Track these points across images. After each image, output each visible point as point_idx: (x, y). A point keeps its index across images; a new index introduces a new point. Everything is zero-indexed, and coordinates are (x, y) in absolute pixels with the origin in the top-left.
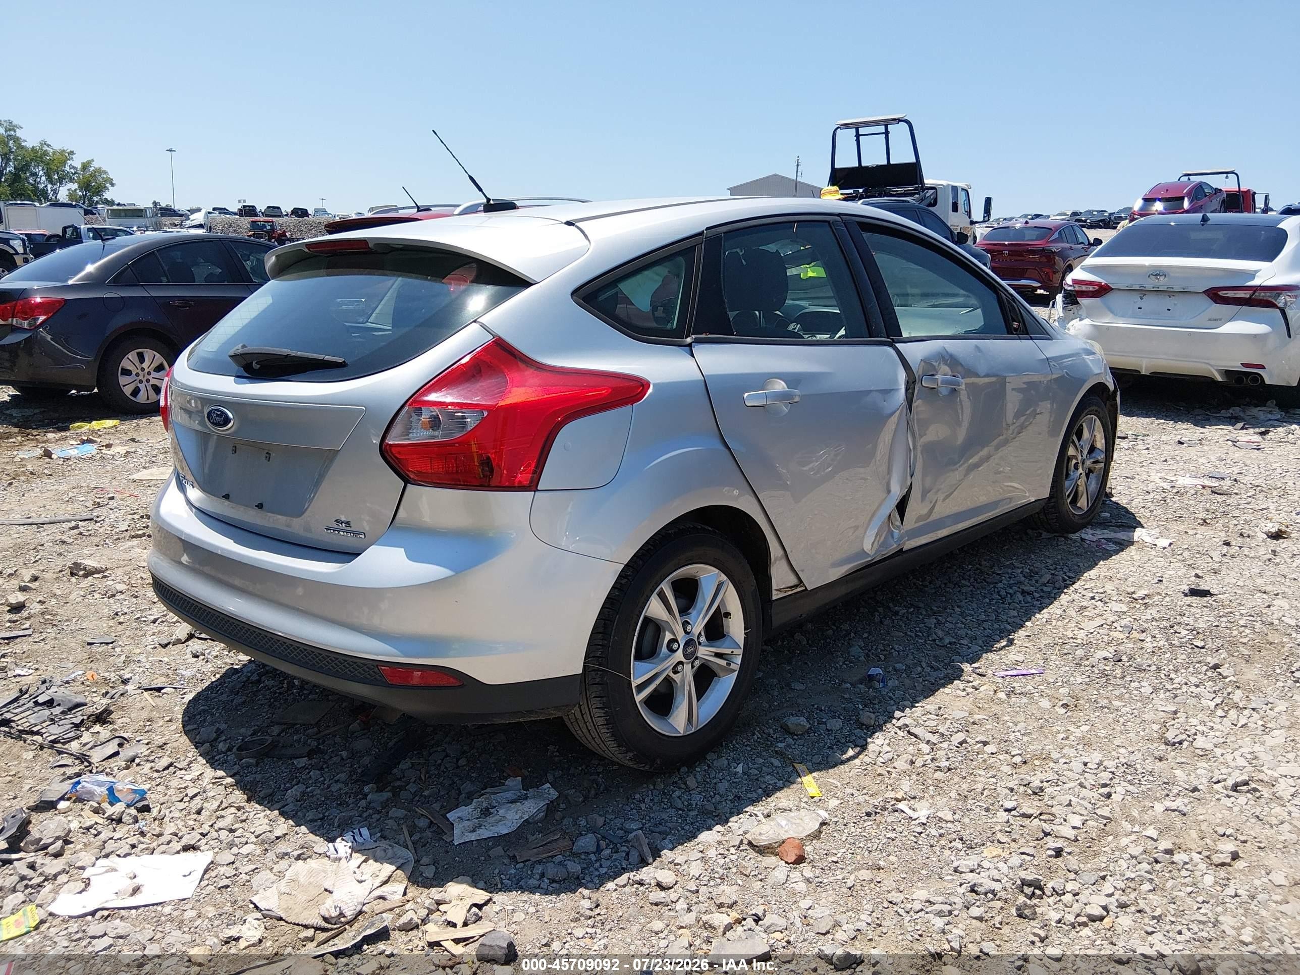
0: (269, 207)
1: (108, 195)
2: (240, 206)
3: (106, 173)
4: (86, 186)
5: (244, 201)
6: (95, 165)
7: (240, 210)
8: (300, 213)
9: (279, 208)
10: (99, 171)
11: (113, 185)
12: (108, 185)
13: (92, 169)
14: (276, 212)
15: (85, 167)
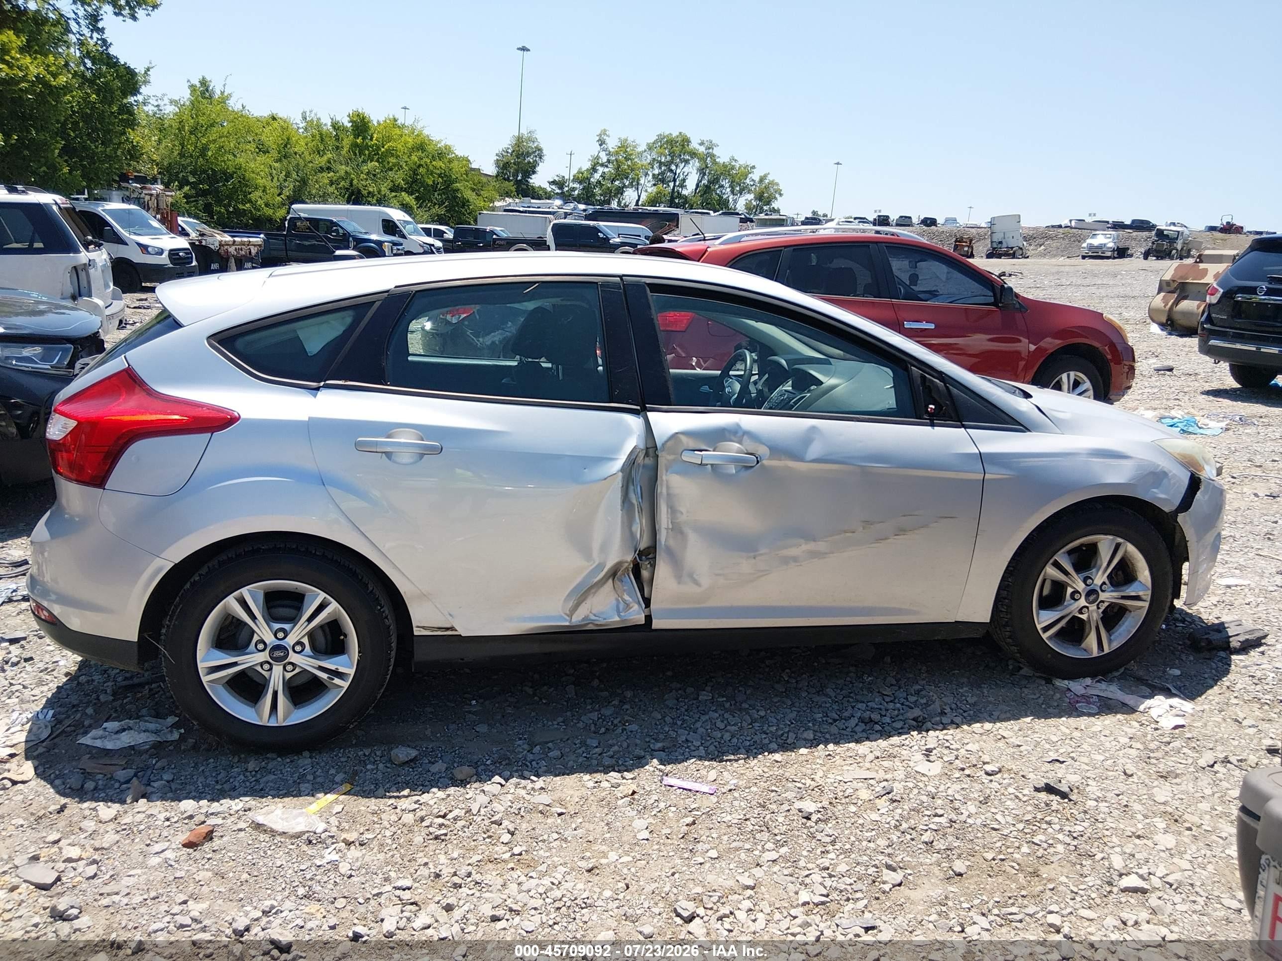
0: (901, 217)
1: (775, 205)
2: (875, 216)
3: (777, 184)
4: (760, 197)
5: (880, 211)
6: (771, 177)
7: (875, 220)
8: (929, 222)
9: (910, 218)
10: (772, 183)
11: (781, 195)
12: (777, 196)
13: (767, 181)
14: (907, 222)
15: (762, 180)
